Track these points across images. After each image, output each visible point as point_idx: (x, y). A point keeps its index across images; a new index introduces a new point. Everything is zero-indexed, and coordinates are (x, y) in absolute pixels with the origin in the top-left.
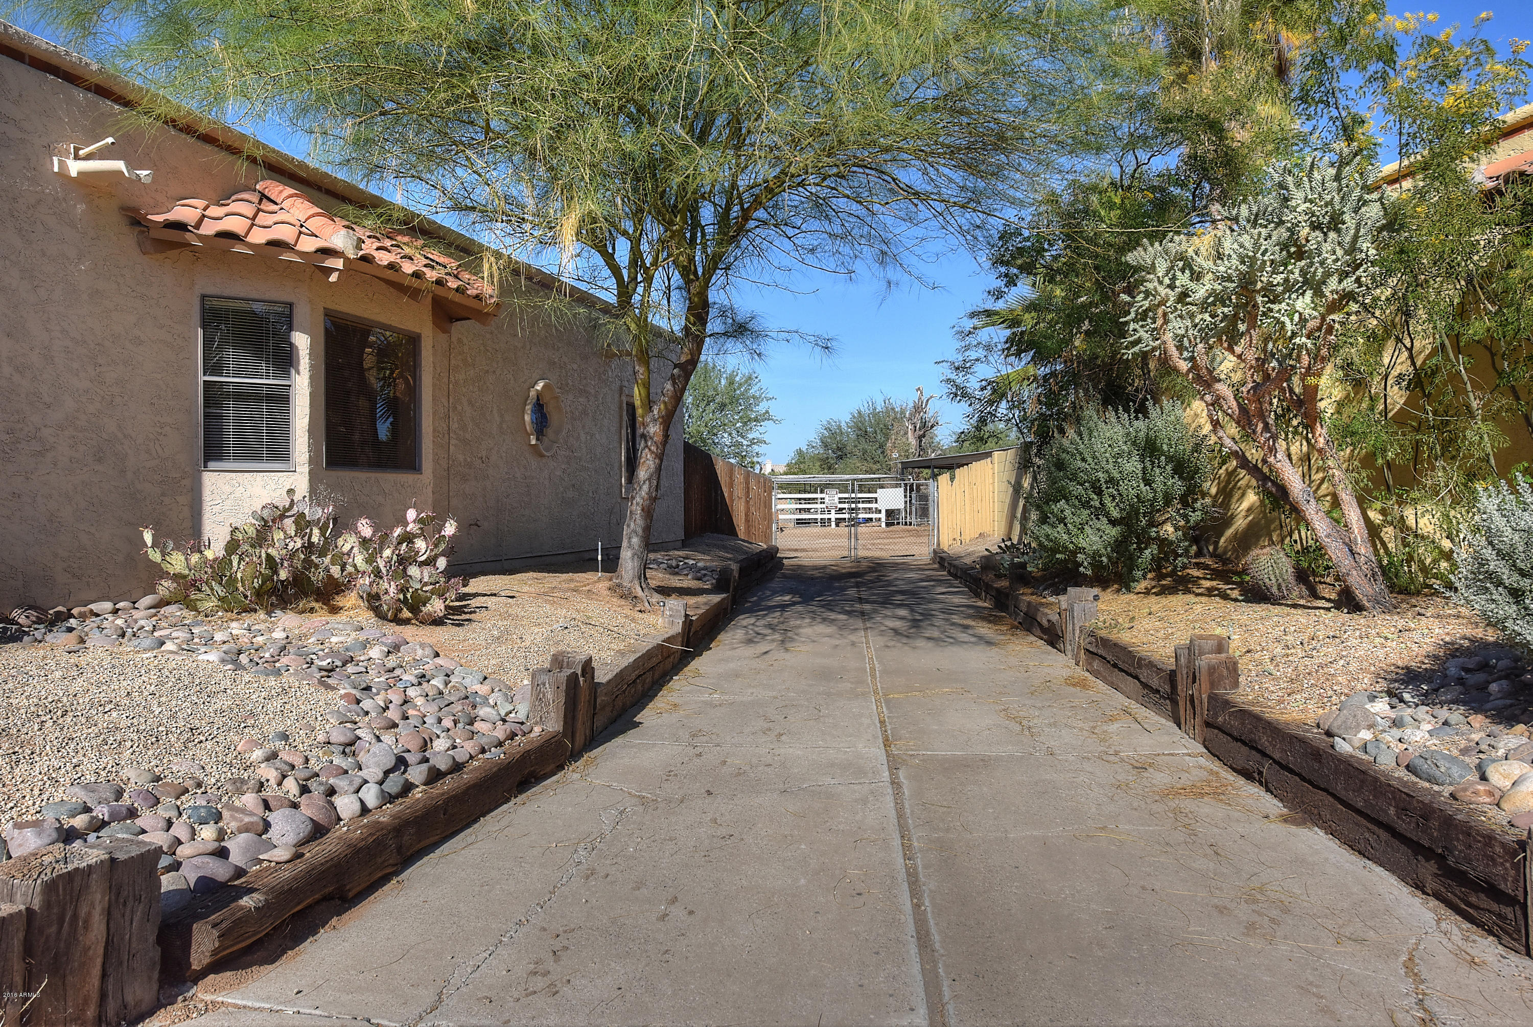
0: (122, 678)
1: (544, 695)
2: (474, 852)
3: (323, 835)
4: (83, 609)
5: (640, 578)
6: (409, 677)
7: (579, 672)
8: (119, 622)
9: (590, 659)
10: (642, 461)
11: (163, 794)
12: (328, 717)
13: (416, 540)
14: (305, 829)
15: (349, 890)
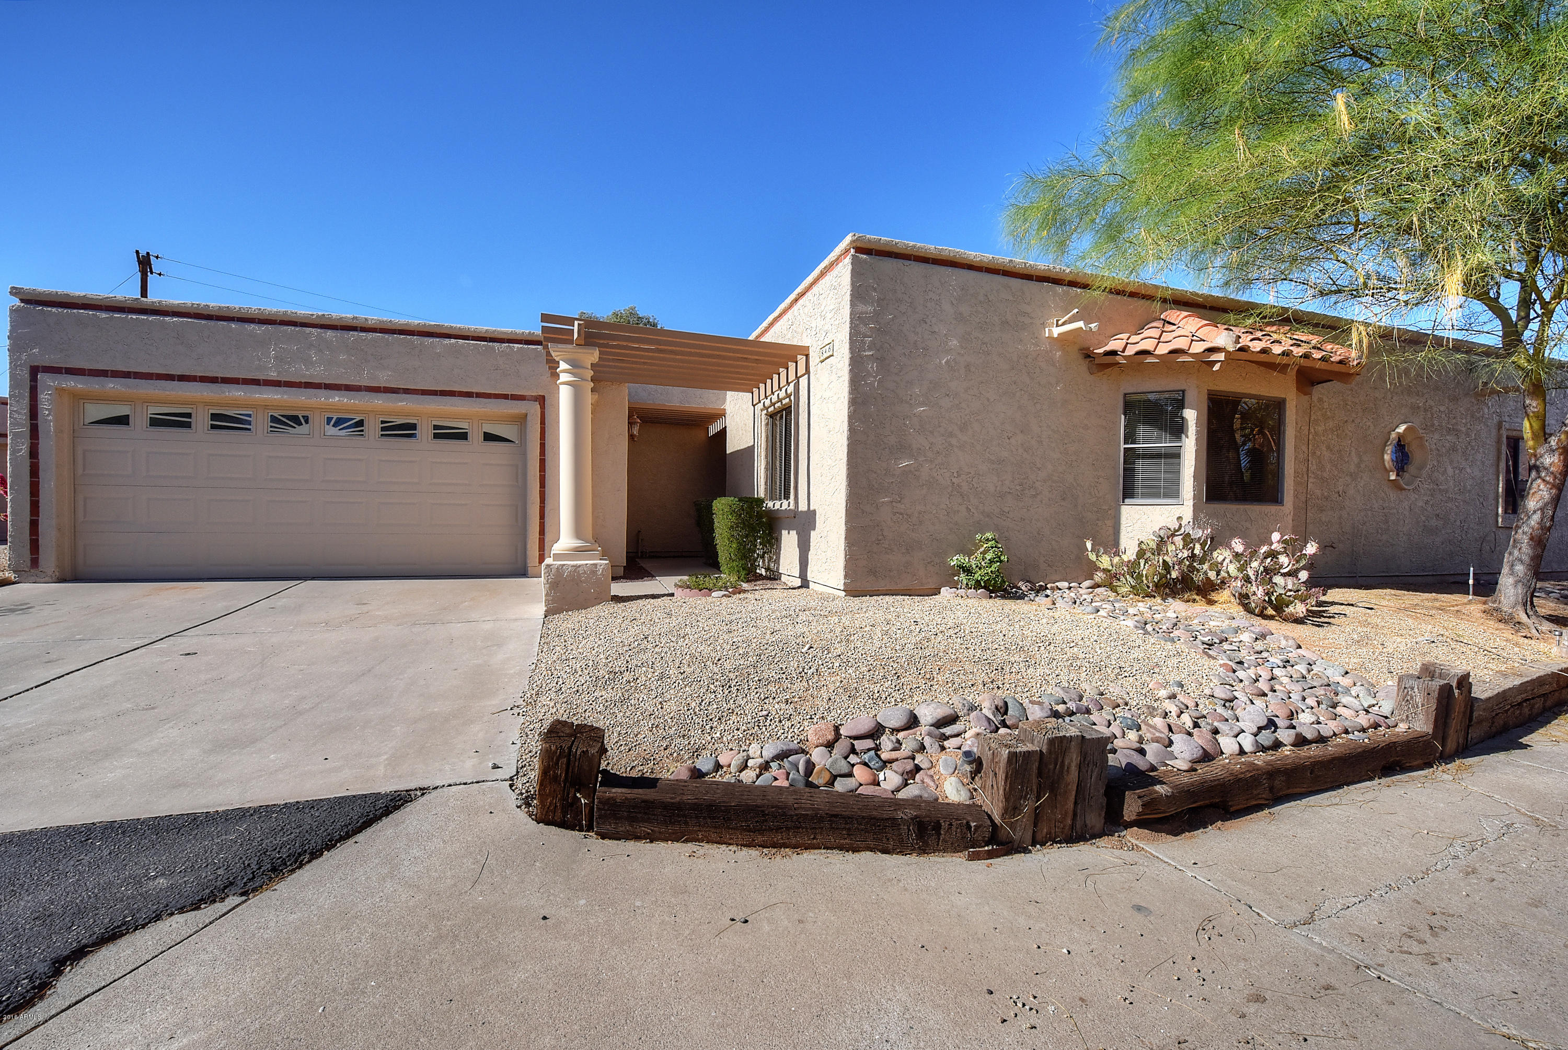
0: (1078, 628)
1: (1412, 698)
2: (1339, 812)
3: (1210, 761)
4: (1053, 585)
5: (1525, 604)
6: (1276, 660)
7: (1454, 685)
8: (1073, 595)
9: (1468, 675)
10: (1532, 492)
11: (1105, 704)
12: (1211, 677)
13: (1279, 556)
14: (1198, 753)
15: (1231, 806)
